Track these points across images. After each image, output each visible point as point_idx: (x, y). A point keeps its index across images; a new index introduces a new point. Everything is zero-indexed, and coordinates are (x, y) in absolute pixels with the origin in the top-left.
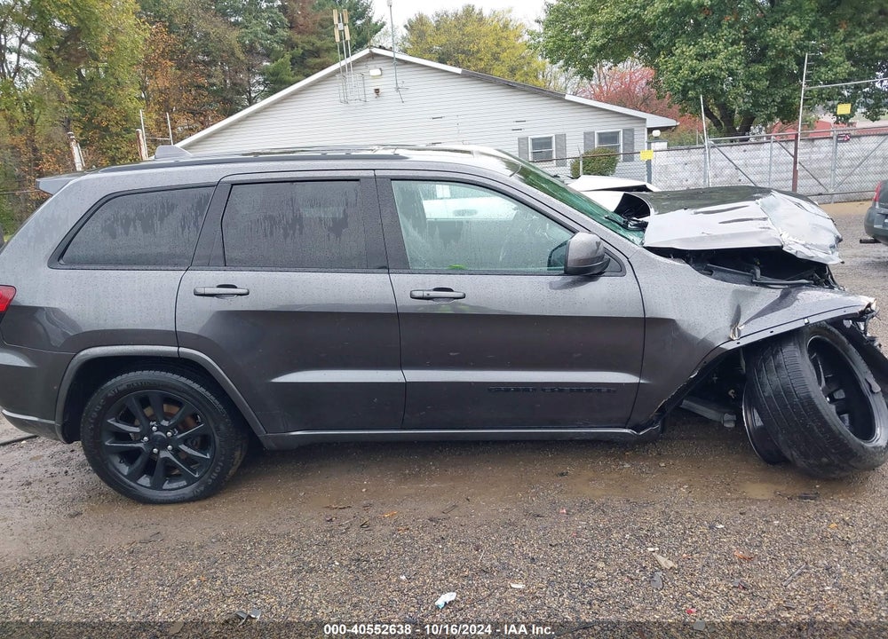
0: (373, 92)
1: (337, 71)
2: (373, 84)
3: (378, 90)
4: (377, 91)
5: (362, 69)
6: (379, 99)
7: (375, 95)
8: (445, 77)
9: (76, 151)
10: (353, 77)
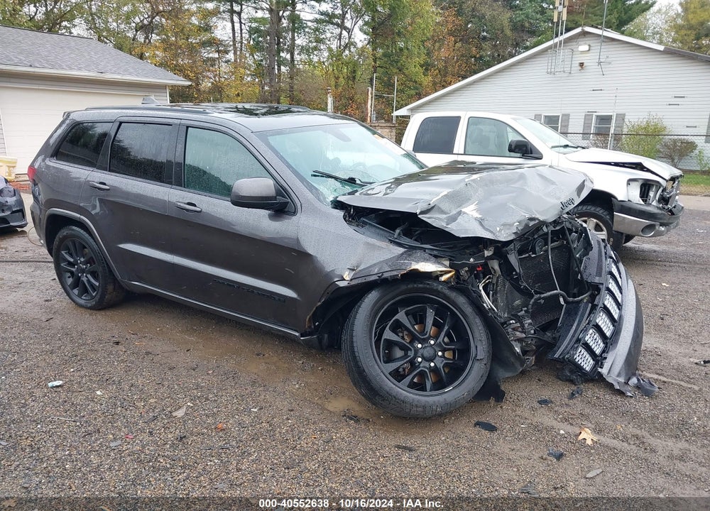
0: (578, 65)
1: (550, 48)
2: (579, 59)
3: (583, 63)
4: (582, 65)
5: (573, 45)
6: (582, 71)
7: (580, 68)
8: (648, 53)
9: (330, 101)
10: (564, 53)
